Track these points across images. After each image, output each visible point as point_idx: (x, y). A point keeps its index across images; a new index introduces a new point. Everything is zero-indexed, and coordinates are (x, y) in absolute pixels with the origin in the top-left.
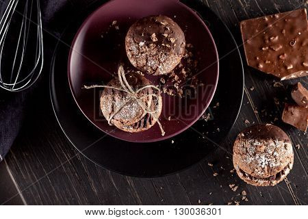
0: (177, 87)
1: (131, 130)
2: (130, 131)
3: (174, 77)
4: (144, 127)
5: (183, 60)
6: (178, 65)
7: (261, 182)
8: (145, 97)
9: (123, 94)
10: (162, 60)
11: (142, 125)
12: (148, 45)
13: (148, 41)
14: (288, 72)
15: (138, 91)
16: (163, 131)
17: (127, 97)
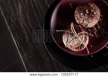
0: (95, 33)
1: (75, 50)
2: (74, 51)
3: (94, 29)
4: (80, 49)
5: (99, 22)
6: (97, 24)
8: (82, 36)
9: (72, 35)
10: (90, 21)
12: (84, 15)
13: (85, 13)
15: (79, 34)
16: (88, 51)
17: (74, 36)
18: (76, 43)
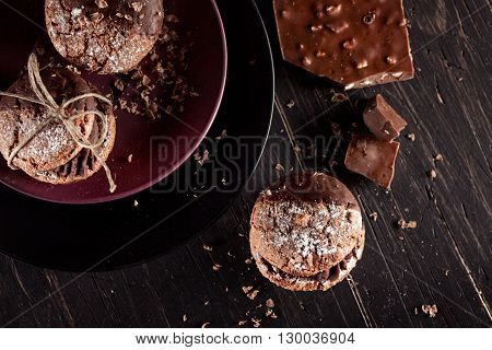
0: (147, 99)
1: (54, 179)
2: (51, 182)
3: (141, 79)
4: (78, 174)
5: (159, 46)
6: (149, 55)
7: (302, 284)
8: (82, 114)
9: (38, 110)
10: (116, 45)
11: (74, 170)
12: (88, 15)
13: (90, 6)
14: (359, 75)
15: (65, 105)
16: (112, 183)
17: (44, 116)
18: (55, 146)
